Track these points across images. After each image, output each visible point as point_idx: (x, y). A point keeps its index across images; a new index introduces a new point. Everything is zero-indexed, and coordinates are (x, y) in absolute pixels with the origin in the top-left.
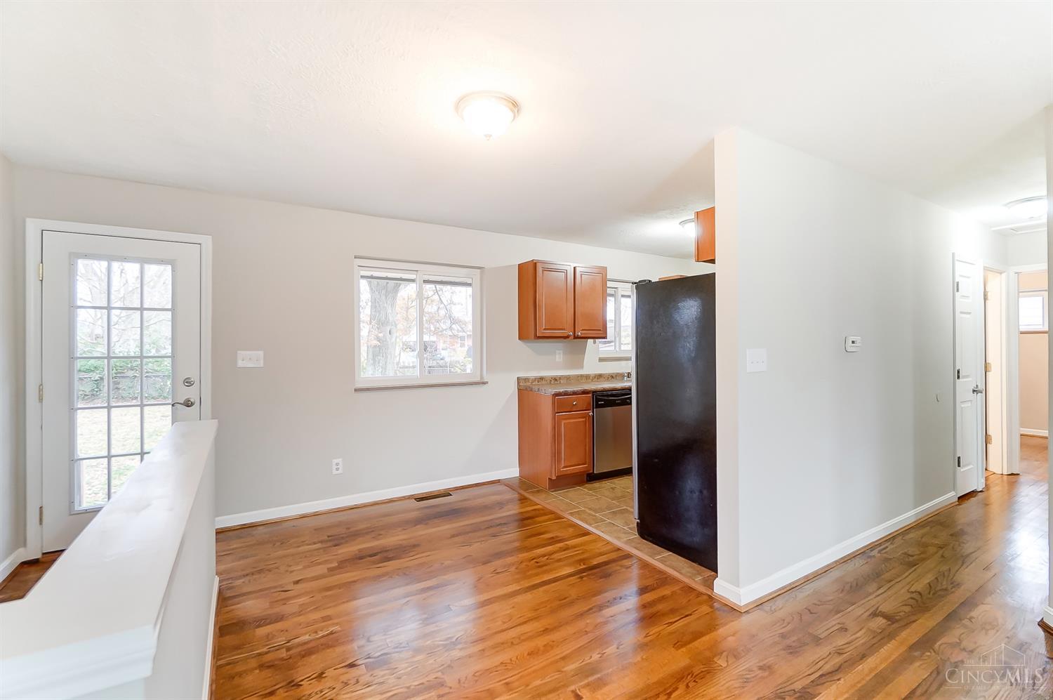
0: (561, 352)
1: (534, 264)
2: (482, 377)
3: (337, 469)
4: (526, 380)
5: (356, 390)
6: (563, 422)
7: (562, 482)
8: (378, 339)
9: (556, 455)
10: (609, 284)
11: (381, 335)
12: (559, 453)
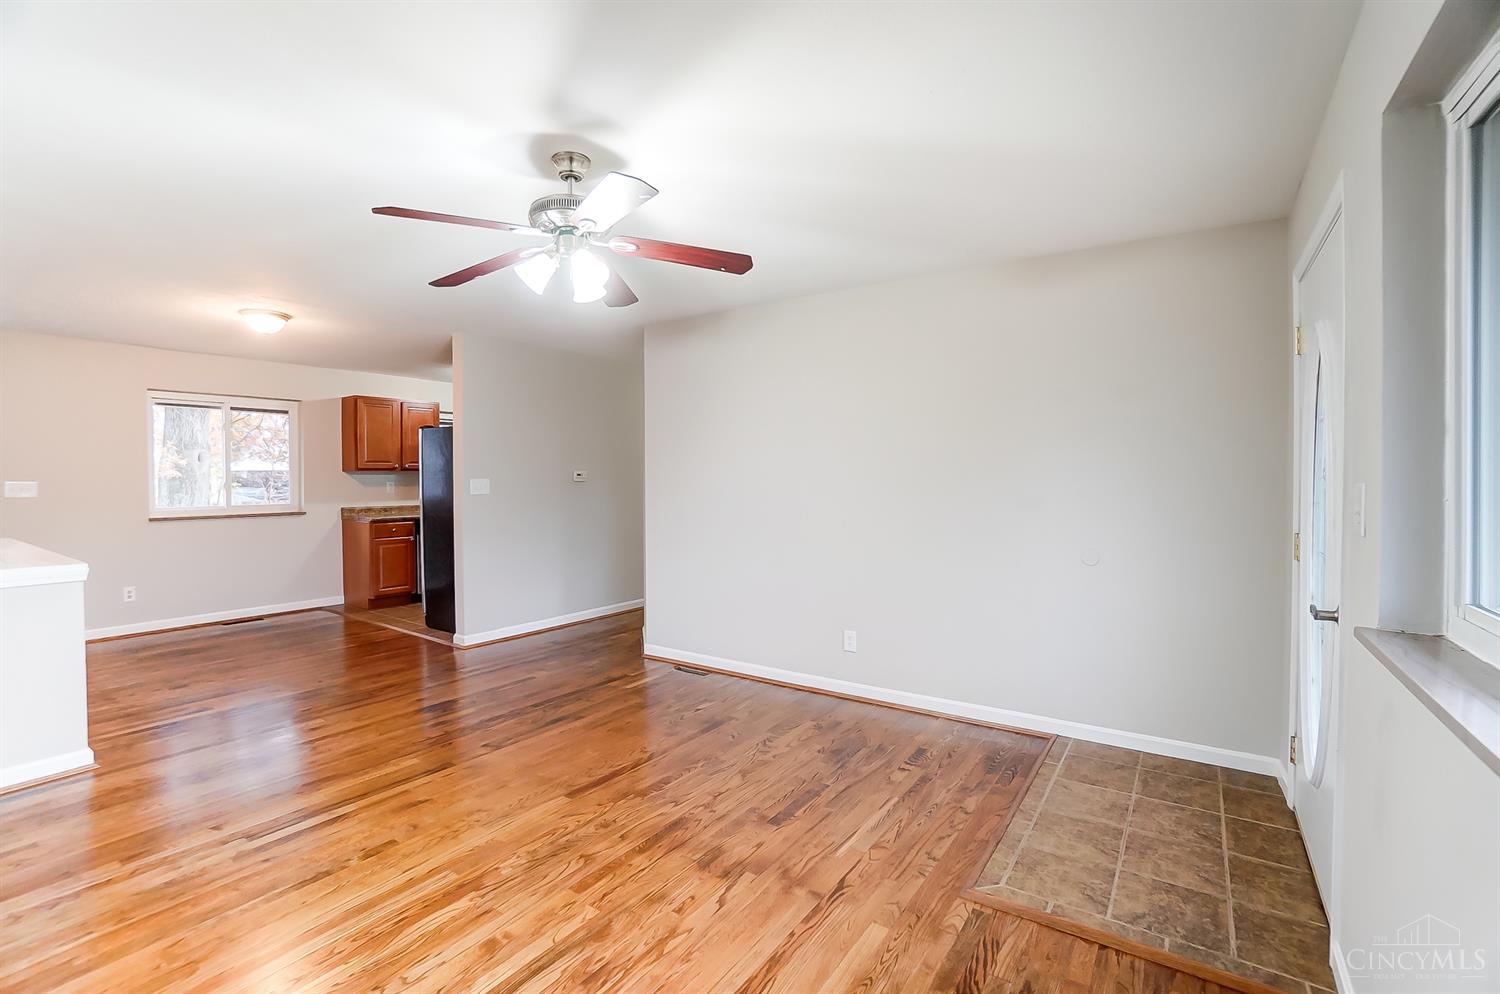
0: (393, 483)
1: (356, 399)
2: (300, 508)
3: (130, 597)
4: (352, 510)
5: (151, 520)
6: (381, 547)
7: (379, 602)
8: (178, 467)
9: (375, 577)
10: (441, 416)
11: (183, 462)
12: (378, 576)
